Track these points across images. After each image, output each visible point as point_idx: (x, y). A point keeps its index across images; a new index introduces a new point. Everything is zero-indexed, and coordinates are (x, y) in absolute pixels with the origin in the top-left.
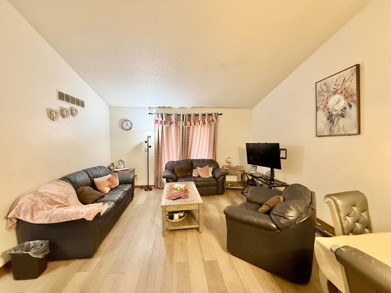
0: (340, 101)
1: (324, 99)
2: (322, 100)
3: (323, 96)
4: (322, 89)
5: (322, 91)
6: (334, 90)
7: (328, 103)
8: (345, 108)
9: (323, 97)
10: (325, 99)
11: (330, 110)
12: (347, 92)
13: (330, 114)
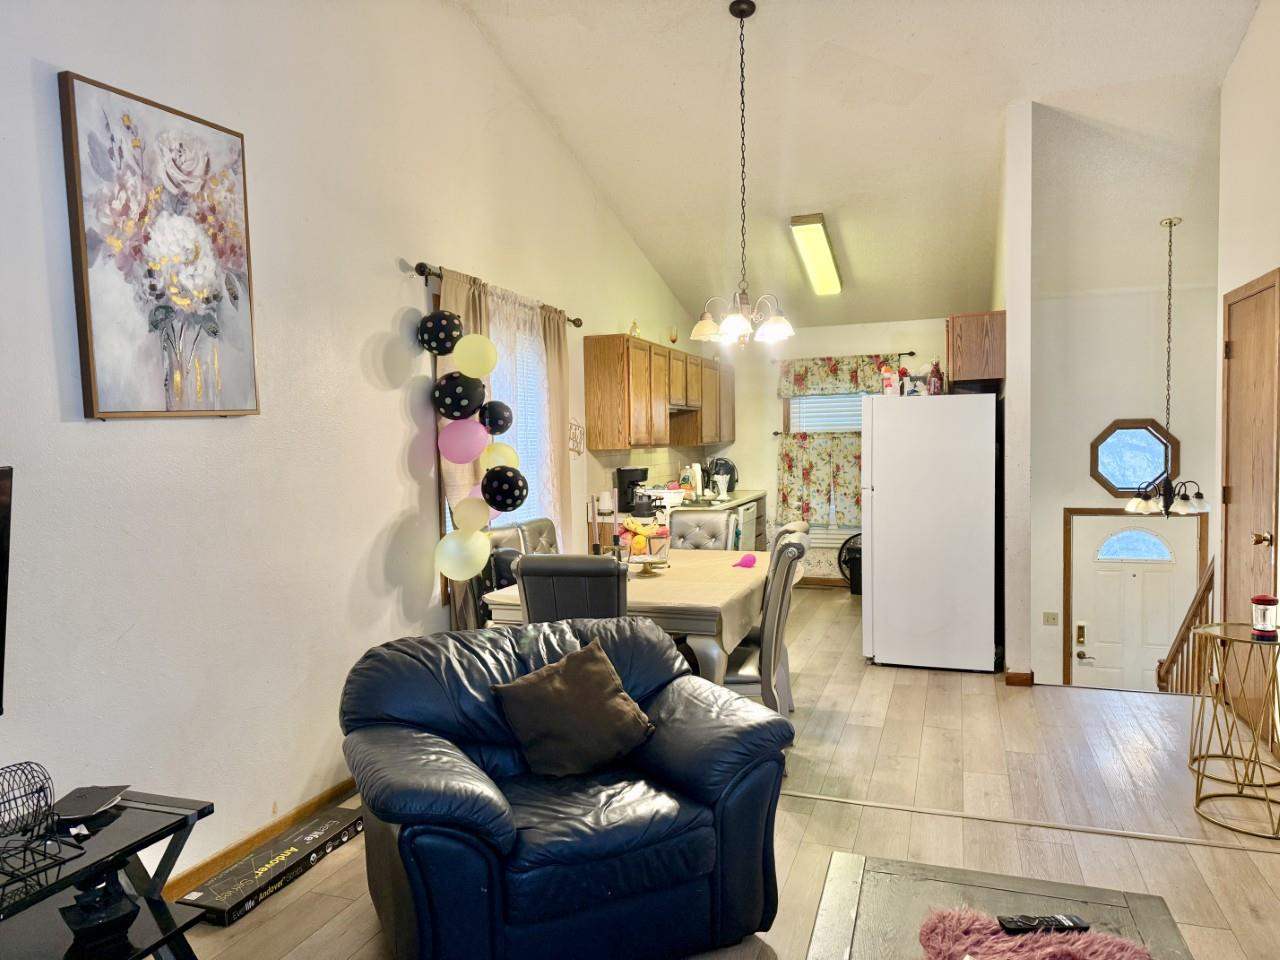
0: (201, 255)
1: (126, 209)
2: (118, 205)
3: (123, 187)
4: (112, 139)
5: (116, 153)
6: (174, 191)
7: (147, 238)
8: (217, 297)
9: (123, 195)
10: (135, 210)
11: (162, 280)
12: (221, 228)
13: (162, 302)
